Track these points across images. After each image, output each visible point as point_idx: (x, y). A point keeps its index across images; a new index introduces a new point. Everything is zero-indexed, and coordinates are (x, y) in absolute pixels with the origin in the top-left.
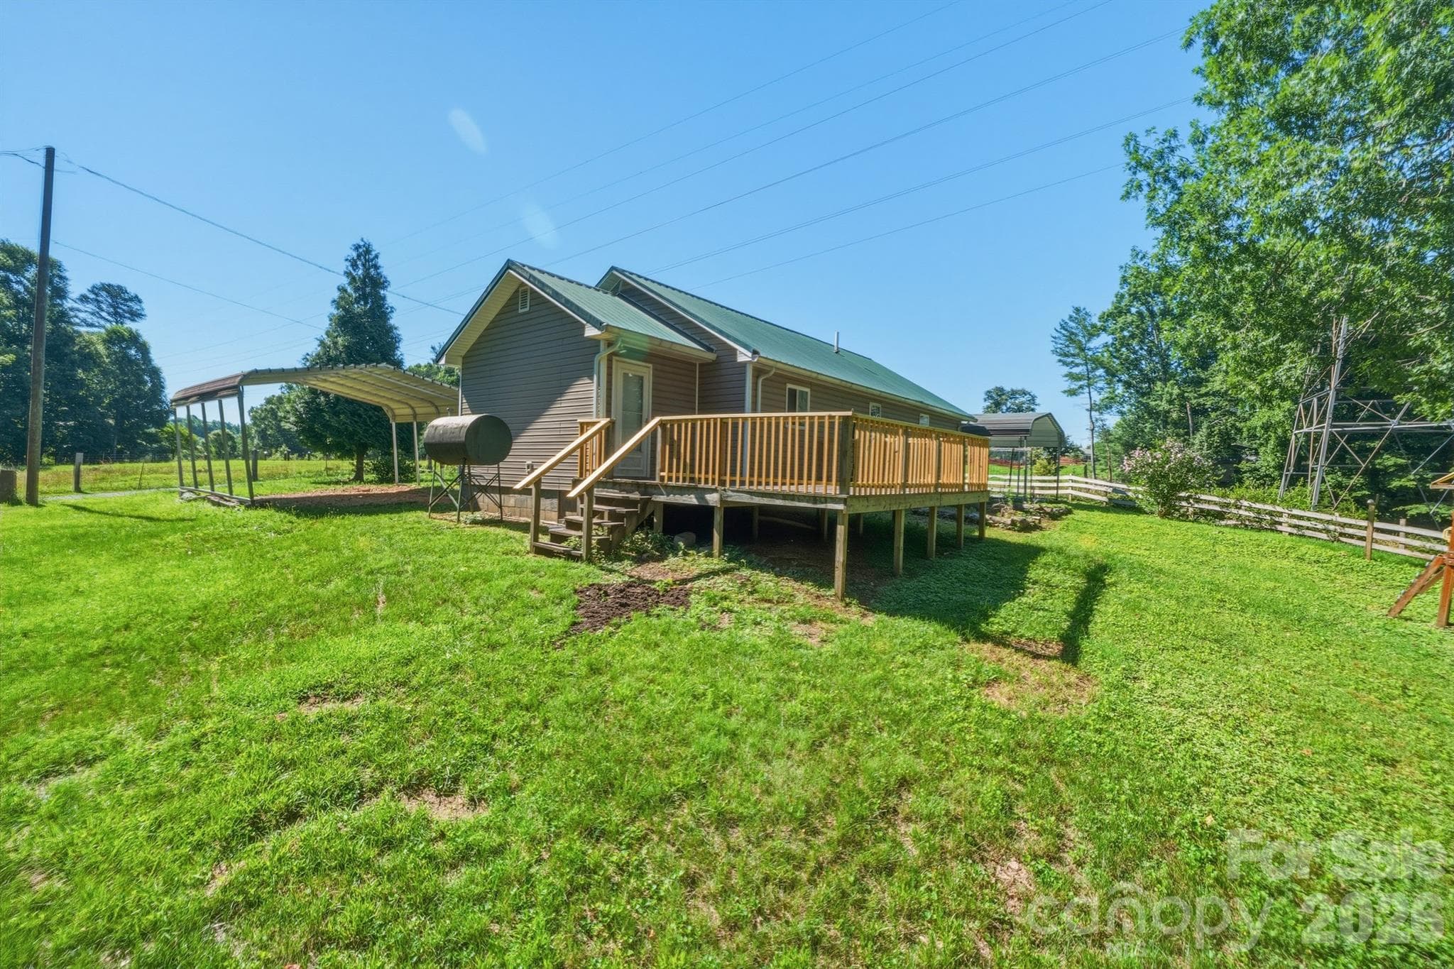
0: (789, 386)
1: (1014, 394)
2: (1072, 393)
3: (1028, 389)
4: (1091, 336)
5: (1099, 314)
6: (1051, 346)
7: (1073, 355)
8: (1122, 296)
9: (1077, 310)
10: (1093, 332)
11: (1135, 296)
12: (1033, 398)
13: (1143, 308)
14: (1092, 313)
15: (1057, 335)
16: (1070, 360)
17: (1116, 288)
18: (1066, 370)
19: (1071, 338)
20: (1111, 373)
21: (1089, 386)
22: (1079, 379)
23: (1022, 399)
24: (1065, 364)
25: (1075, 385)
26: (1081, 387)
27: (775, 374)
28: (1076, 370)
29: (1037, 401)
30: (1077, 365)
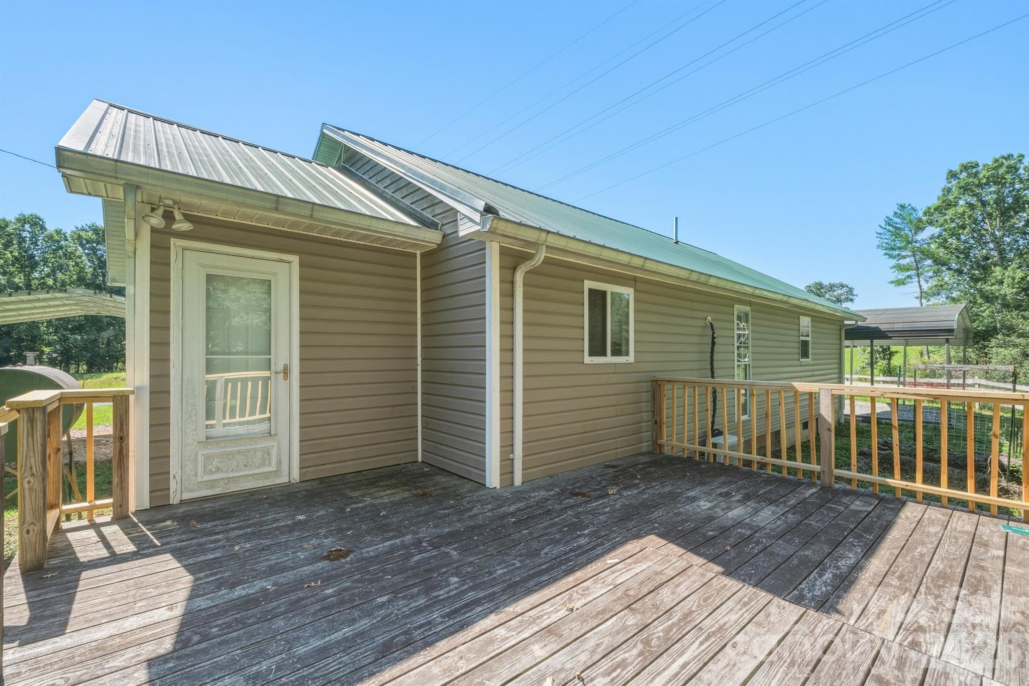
0: (588, 284)
1: (832, 287)
2: (900, 283)
3: (844, 283)
4: (919, 229)
5: (924, 208)
6: (877, 241)
7: (900, 248)
8: (949, 190)
9: (902, 207)
10: (919, 227)
11: (965, 189)
12: (851, 290)
13: (974, 200)
14: (918, 208)
15: (881, 231)
16: (897, 252)
17: (943, 183)
18: (893, 262)
19: (897, 232)
20: (939, 262)
21: (918, 276)
22: (908, 270)
23: (840, 291)
24: (891, 256)
25: (902, 276)
26: (909, 277)
27: (547, 261)
28: (903, 262)
29: (854, 293)
30: (904, 257)
